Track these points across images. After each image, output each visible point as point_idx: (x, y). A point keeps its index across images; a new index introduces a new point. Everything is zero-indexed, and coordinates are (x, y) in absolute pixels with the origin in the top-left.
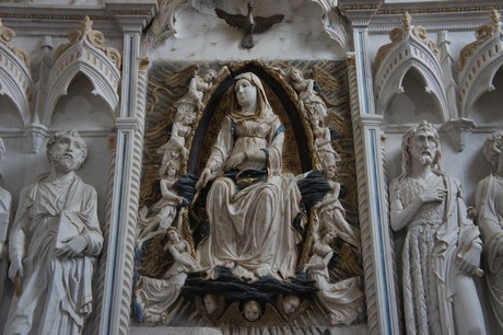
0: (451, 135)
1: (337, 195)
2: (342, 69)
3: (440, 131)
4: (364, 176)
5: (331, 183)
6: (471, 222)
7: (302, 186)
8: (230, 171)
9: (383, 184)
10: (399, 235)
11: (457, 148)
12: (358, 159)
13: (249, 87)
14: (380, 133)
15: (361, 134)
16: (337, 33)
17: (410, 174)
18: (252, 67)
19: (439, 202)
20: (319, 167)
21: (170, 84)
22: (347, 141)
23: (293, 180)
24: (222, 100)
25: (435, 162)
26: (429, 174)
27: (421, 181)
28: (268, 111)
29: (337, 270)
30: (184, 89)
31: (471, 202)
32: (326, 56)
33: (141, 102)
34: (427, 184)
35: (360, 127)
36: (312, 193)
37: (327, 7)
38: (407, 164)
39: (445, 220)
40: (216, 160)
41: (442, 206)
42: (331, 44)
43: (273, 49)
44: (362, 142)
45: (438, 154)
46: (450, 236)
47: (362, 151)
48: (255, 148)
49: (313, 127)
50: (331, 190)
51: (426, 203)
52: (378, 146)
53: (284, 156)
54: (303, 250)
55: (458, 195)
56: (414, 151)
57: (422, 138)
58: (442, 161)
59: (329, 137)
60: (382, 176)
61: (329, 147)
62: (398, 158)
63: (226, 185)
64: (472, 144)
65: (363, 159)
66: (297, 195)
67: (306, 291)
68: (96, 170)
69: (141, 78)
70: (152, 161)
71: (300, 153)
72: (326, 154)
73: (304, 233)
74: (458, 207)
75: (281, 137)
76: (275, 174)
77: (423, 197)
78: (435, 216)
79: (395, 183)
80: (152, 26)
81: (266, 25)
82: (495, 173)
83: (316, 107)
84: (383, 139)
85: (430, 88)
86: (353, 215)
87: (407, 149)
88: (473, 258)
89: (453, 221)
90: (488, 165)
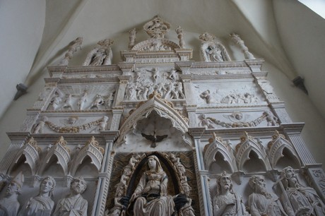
0: (236, 178)
1: (190, 204)
2: (191, 155)
3: (232, 176)
4: (202, 195)
5: (188, 199)
6: (247, 213)
7: (175, 200)
8: (144, 194)
9: (210, 199)
11: (239, 183)
12: (199, 188)
14: (207, 178)
15: (200, 178)
16: (189, 141)
17: (221, 194)
18: (155, 153)
19: (234, 205)
20: (182, 192)
21: (122, 161)
22: (194, 181)
23: (172, 198)
24: (143, 165)
25: (231, 188)
26: (229, 193)
27: (226, 196)
28: (161, 170)
30: (127, 162)
31: (247, 205)
32: (185, 150)
33: (110, 167)
34: (228, 198)
35: (199, 176)
36: (179, 203)
37: (184, 132)
38: (220, 190)
39: (237, 212)
40: (139, 190)
41: (235, 206)
42: (186, 145)
43: (163, 147)
44: (200, 182)
45: (231, 185)
47: (200, 185)
48: (155, 184)
49: (179, 176)
50: (188, 202)
51: (228, 205)
52: (207, 183)
53: (168, 189)
55: (241, 201)
56: (222, 184)
57: (224, 178)
58: (233, 188)
59: (186, 180)
60: (209, 195)
61: (187, 184)
62: (215, 188)
63: (143, 200)
64: (245, 181)
65: (201, 188)
66: (173, 204)
68: (89, 194)
69: (111, 158)
70: (112, 190)
71: (174, 187)
72: (186, 187)
74: (242, 206)
75: (166, 180)
76: (164, 196)
77: (227, 203)
78: (233, 210)
79: (215, 198)
80: (117, 139)
82: (255, 192)
84: (209, 180)
85: (226, 159)
86: (198, 212)
87: (219, 183)
89: (240, 212)
90: (251, 189)
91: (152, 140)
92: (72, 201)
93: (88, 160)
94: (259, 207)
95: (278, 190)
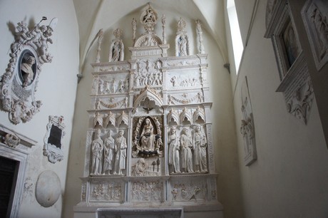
0: (178, 128)
2: (162, 117)
6: (179, 142)
8: (144, 135)
10: (169, 144)
11: (179, 130)
13: (148, 121)
14: (167, 128)
15: (165, 128)
16: (162, 111)
17: (171, 135)
18: (149, 117)
19: (175, 139)
20: (158, 134)
21: (136, 120)
22: (163, 129)
23: (155, 135)
24: (144, 123)
25: (175, 133)
26: (174, 135)
28: (151, 125)
29: (160, 150)
30: (138, 121)
32: (160, 114)
33: (132, 124)
34: (173, 137)
36: (157, 138)
37: (160, 107)
38: (171, 133)
40: (143, 133)
42: (161, 113)
43: (152, 113)
45: (176, 131)
46: (175, 145)
48: (149, 131)
50: (160, 137)
52: (167, 130)
54: (156, 147)
55: (178, 138)
60: (167, 135)
63: (144, 137)
64: (181, 129)
66: (155, 138)
67: (156, 153)
68: (126, 135)
69: (132, 120)
70: (134, 133)
71: (155, 132)
72: (159, 131)
73: (156, 144)
74: (178, 140)
75: (153, 129)
76: (151, 135)
78: (174, 141)
79: (169, 136)
80: (133, 111)
81: (150, 110)
83: (158, 123)
85: (175, 120)
86: (163, 141)
87: (171, 131)
88: (178, 148)
89: (176, 142)
90: (183, 133)
91: (147, 110)
92: (120, 139)
93: (123, 122)
94: (183, 140)
95: (192, 133)
